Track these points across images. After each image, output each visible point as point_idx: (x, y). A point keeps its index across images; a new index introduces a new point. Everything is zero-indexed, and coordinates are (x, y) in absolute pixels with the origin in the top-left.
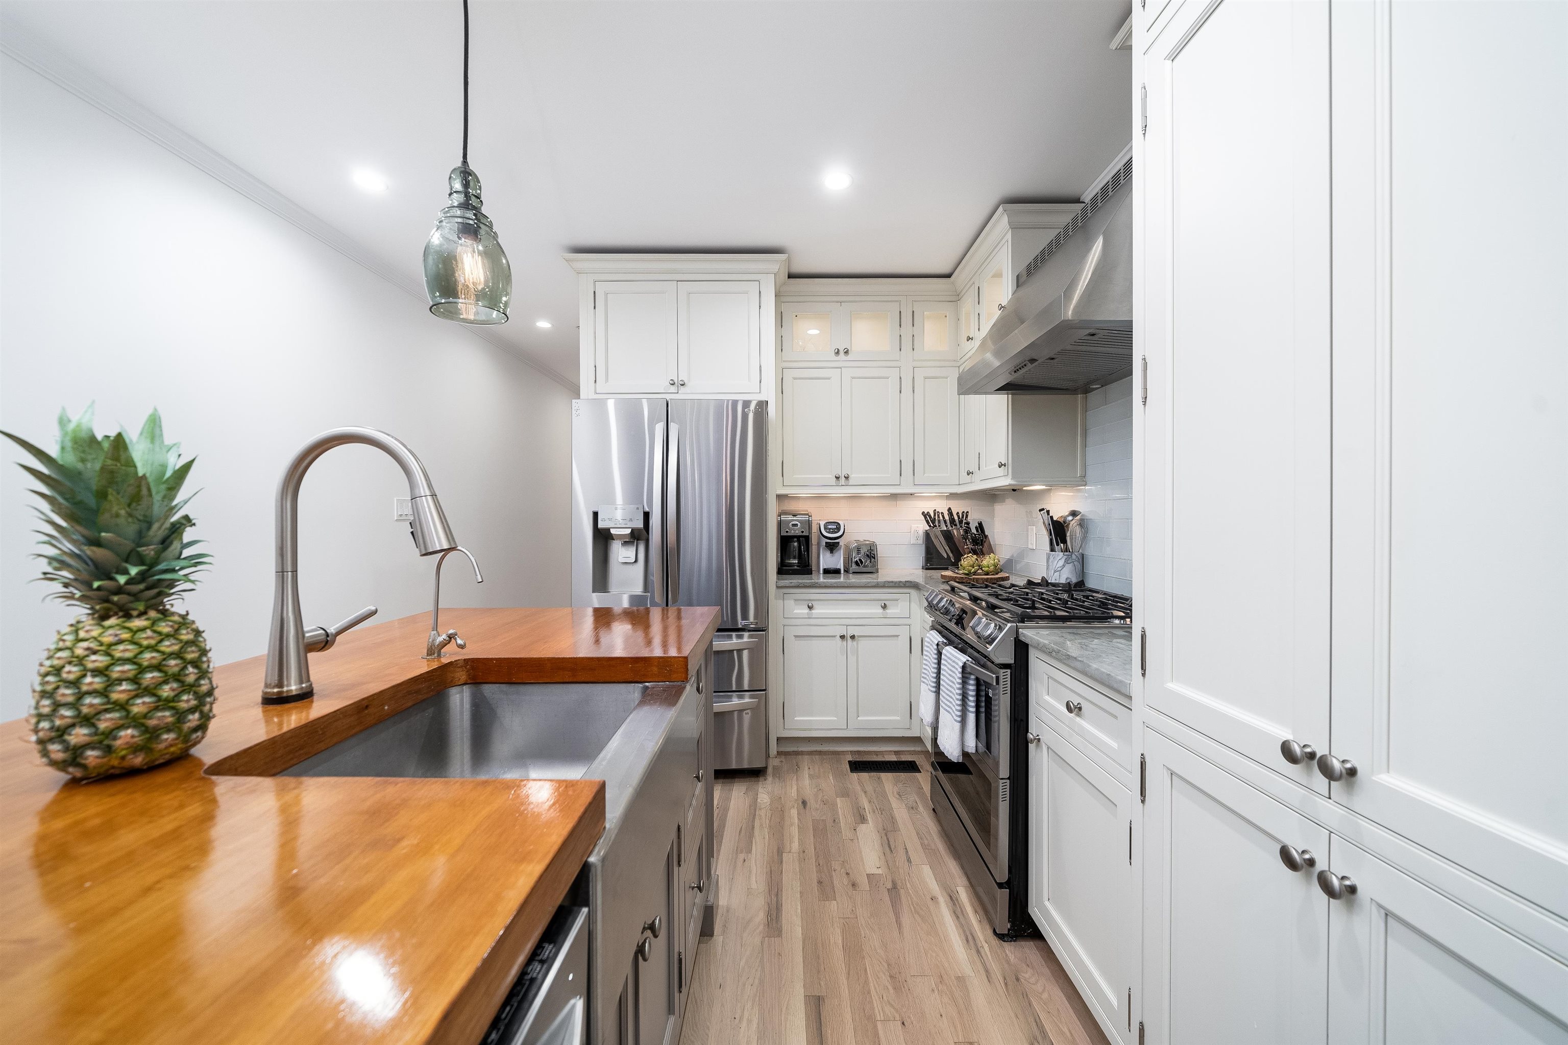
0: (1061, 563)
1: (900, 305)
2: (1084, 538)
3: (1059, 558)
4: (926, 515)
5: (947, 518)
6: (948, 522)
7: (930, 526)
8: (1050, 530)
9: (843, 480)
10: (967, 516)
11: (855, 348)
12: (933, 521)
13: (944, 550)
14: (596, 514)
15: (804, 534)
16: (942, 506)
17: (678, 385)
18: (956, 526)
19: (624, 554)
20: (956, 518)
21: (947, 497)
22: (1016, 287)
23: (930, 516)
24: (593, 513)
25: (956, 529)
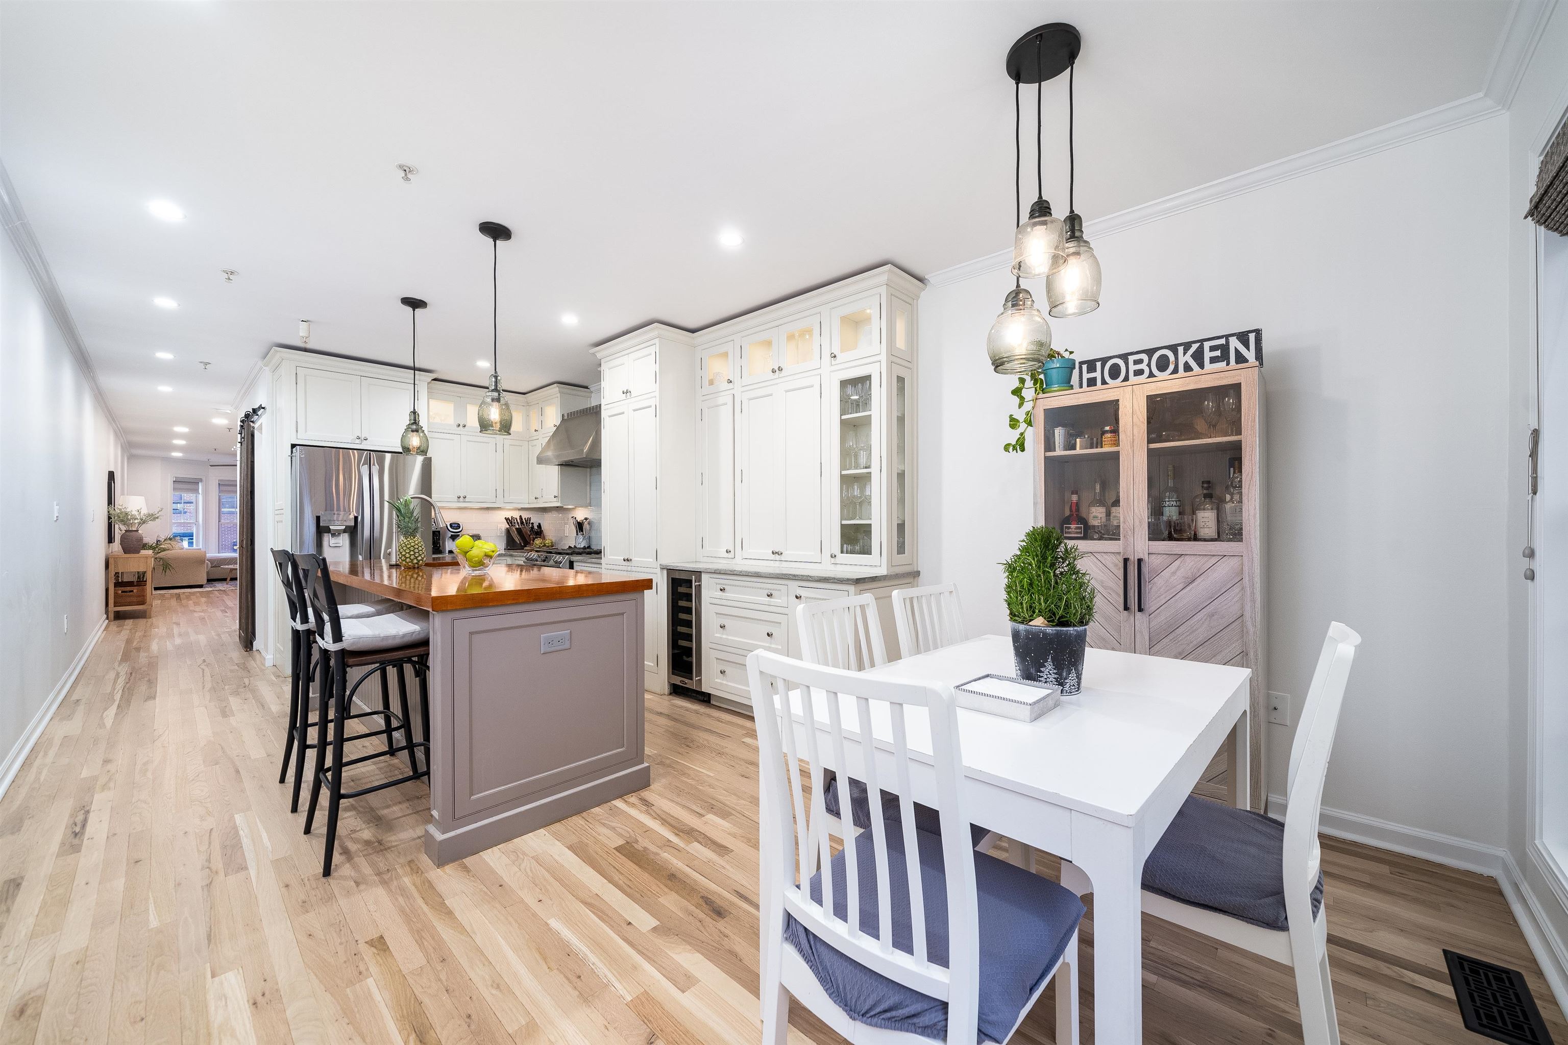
0: (581, 540)
2: (590, 529)
3: (581, 537)
4: (507, 519)
5: (519, 521)
6: (520, 523)
7: (509, 526)
8: (576, 526)
9: (461, 499)
10: (530, 520)
11: (468, 425)
12: (511, 523)
13: (517, 539)
14: (318, 518)
15: (437, 530)
16: (516, 515)
17: (363, 439)
18: (524, 525)
19: (333, 541)
20: (524, 521)
21: (519, 510)
22: (563, 419)
23: (509, 520)
24: (317, 517)
25: (524, 527)
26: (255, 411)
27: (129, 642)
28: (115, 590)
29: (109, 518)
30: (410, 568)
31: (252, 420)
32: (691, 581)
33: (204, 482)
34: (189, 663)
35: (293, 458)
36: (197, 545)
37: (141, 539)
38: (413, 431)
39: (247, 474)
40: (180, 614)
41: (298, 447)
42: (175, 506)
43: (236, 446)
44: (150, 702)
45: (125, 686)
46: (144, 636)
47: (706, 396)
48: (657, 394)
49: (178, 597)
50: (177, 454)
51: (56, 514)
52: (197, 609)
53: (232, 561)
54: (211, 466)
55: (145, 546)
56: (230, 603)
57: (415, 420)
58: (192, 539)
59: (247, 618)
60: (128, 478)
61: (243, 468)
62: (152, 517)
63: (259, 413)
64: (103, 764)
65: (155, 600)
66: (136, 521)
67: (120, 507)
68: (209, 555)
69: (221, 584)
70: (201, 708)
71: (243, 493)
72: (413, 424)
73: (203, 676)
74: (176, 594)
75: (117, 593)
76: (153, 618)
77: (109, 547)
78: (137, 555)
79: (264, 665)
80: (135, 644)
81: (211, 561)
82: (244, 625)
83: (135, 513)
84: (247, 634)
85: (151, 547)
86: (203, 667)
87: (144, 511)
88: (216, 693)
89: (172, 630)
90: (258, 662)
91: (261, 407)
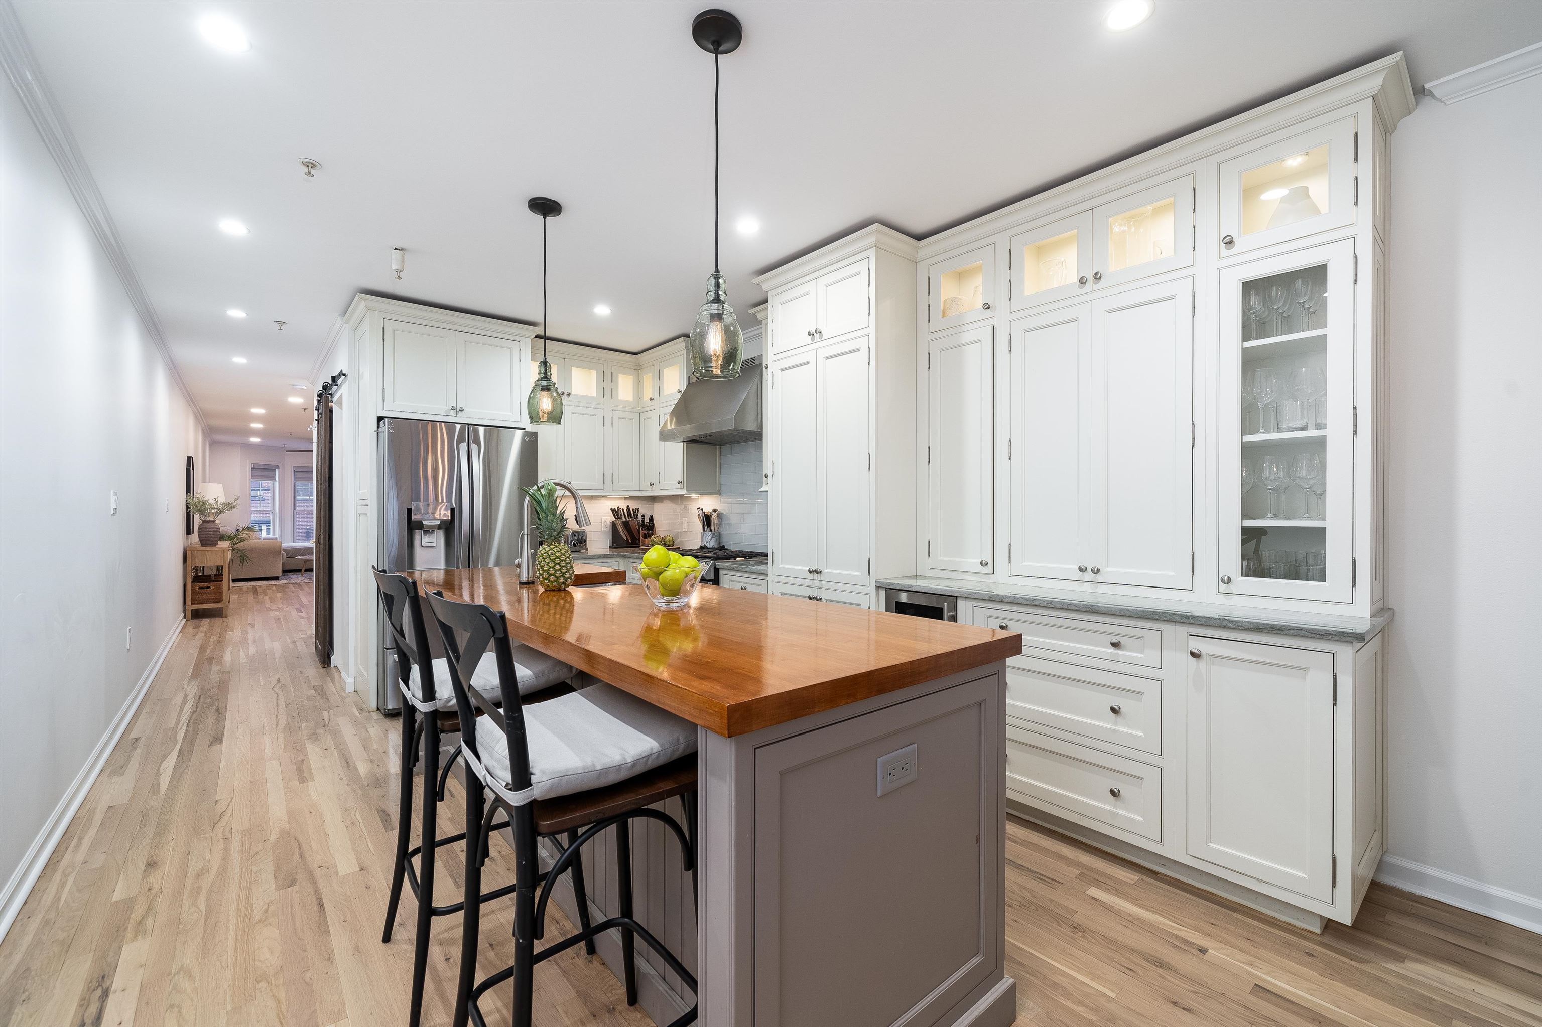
0: (710, 538)
1: (604, 366)
2: (720, 524)
3: (709, 534)
4: (613, 510)
5: (626, 513)
6: (627, 515)
7: (616, 518)
8: (703, 520)
10: (639, 512)
11: (573, 393)
12: (618, 516)
13: (624, 535)
14: (408, 511)
16: (623, 505)
17: (458, 410)
18: (632, 517)
19: (426, 540)
20: (632, 513)
21: (626, 498)
22: (689, 383)
23: (616, 511)
24: (408, 509)
25: (632, 520)
26: (334, 379)
27: (202, 649)
28: (192, 587)
29: (188, 508)
30: (554, 590)
31: (330, 392)
32: (942, 609)
33: (281, 469)
34: (262, 683)
35: (381, 435)
36: (274, 534)
37: (218, 530)
38: (543, 390)
39: (325, 457)
40: (256, 613)
41: (386, 419)
42: (253, 494)
43: (312, 426)
44: (216, 747)
45: (191, 718)
46: (219, 642)
47: (935, 334)
48: (872, 330)
49: (255, 590)
50: (255, 440)
51: (113, 506)
52: (273, 607)
53: (308, 551)
54: (287, 451)
55: (222, 538)
56: (304, 600)
57: (545, 373)
58: (269, 526)
59: (324, 628)
60: (210, 464)
61: (320, 450)
62: (229, 506)
63: (339, 382)
64: (145, 871)
65: (233, 594)
66: (213, 511)
67: (198, 496)
68: (285, 545)
69: (296, 576)
70: (274, 762)
71: (321, 478)
72: (542, 379)
73: (277, 706)
74: (253, 587)
75: (194, 589)
76: (230, 618)
77: (188, 538)
78: (214, 548)
79: (344, 690)
80: (208, 653)
81: (287, 551)
82: (321, 635)
83: (212, 502)
84: (324, 647)
85: (229, 538)
86: (277, 690)
87: (222, 500)
88: (292, 734)
89: (247, 634)
90: (337, 685)
91: (342, 374)
